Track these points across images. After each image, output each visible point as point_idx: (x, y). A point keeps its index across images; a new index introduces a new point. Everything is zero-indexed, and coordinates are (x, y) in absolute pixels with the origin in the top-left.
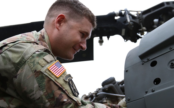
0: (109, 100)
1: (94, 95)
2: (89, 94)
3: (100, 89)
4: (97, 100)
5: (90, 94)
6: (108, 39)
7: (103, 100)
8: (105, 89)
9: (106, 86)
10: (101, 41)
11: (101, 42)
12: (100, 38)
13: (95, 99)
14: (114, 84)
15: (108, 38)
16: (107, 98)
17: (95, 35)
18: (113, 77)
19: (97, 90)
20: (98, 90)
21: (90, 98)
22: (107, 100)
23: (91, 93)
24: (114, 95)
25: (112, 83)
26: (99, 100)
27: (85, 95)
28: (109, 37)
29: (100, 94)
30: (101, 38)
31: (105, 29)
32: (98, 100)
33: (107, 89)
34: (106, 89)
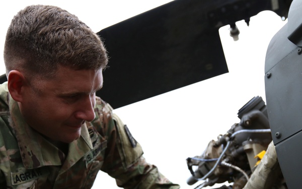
0: (255, 143)
1: (227, 138)
2: (218, 138)
3: (237, 125)
4: (234, 148)
5: (220, 137)
6: (248, 25)
7: (244, 146)
8: (243, 122)
9: (246, 117)
10: (235, 31)
11: (235, 33)
12: (231, 27)
13: (230, 146)
14: (261, 110)
15: (248, 22)
16: (252, 139)
17: (220, 23)
18: (258, 96)
19: (232, 127)
20: (234, 127)
21: (222, 145)
22: (251, 143)
23: (221, 135)
24: (265, 130)
25: (257, 109)
26: (237, 146)
27: (213, 141)
28: (249, 20)
29: (238, 134)
30: (233, 26)
31: (236, 7)
32: (235, 146)
33: (248, 123)
34: (246, 121)
